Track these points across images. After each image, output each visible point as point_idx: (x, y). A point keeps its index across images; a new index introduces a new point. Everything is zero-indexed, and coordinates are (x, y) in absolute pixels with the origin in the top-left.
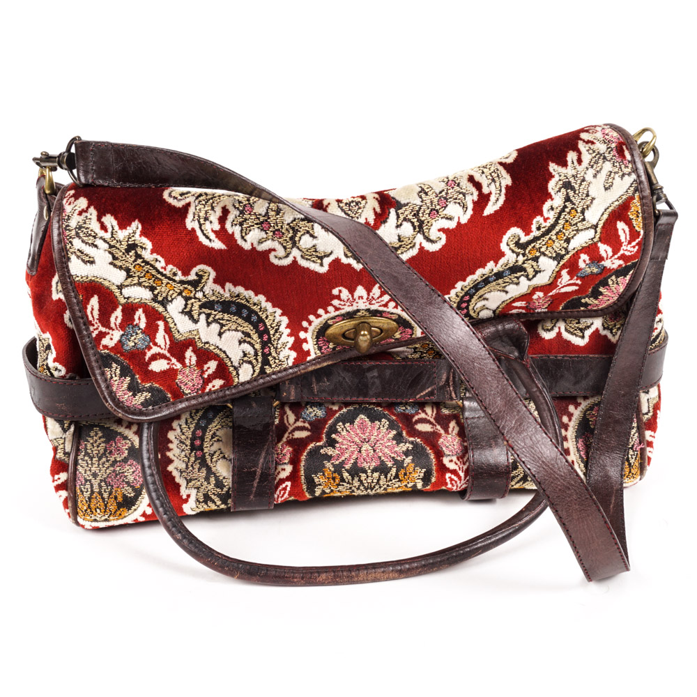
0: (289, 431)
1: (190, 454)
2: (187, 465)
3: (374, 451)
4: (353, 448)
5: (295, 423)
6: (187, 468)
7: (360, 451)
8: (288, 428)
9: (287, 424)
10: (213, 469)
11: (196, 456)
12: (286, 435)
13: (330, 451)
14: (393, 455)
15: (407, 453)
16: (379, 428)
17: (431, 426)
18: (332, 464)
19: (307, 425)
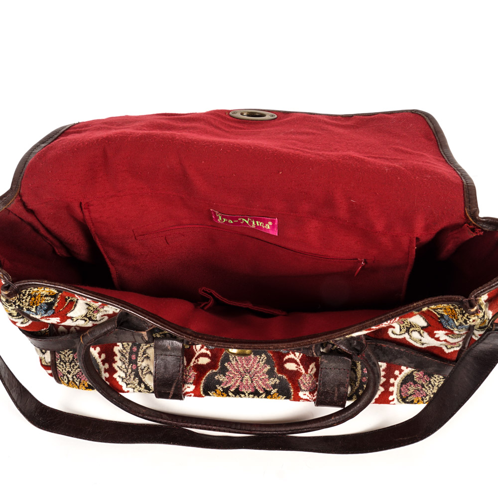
0: (196, 356)
1: (128, 366)
2: (126, 375)
3: (252, 382)
4: (238, 377)
5: (200, 349)
6: (126, 376)
7: (242, 381)
8: (195, 353)
9: (195, 350)
10: (143, 380)
11: (132, 369)
12: (193, 360)
13: (221, 378)
14: (264, 387)
15: (274, 386)
16: (259, 362)
17: (296, 365)
18: (222, 387)
19: (208, 352)
